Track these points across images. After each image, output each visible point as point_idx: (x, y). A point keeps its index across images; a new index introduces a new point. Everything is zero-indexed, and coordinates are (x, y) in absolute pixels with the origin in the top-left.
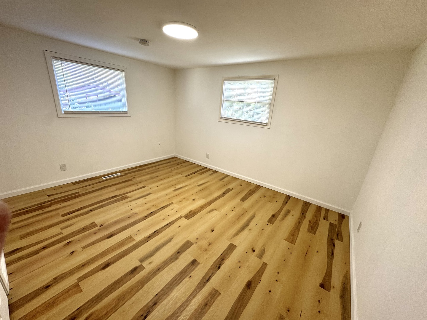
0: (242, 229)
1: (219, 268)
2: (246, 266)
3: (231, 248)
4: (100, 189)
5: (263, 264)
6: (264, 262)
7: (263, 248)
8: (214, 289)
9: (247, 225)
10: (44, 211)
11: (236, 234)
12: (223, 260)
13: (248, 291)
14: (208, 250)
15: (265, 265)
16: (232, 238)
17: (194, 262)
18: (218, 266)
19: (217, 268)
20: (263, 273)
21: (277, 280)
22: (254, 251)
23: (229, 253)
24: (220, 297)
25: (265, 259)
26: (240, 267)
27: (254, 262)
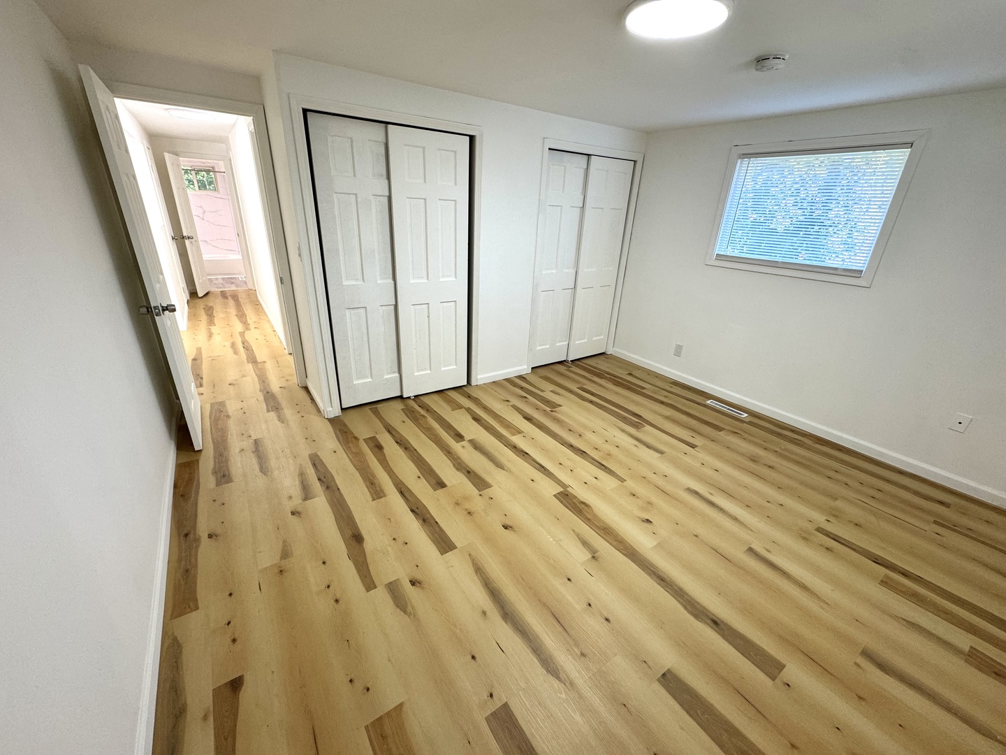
0: (494, 594)
1: (412, 511)
2: (389, 549)
3: (444, 544)
4: (662, 403)
5: (374, 583)
6: (375, 587)
7: (409, 609)
8: (385, 496)
9: (508, 615)
10: (590, 377)
11: (479, 570)
12: (424, 520)
13: (351, 533)
14: (456, 507)
15: (369, 585)
16: (470, 555)
17: (441, 485)
18: (416, 510)
19: (414, 508)
20: (359, 571)
21: (329, 587)
22: (413, 583)
23: (433, 534)
24: (370, 499)
25: (380, 594)
26: (394, 539)
27: (389, 567)
